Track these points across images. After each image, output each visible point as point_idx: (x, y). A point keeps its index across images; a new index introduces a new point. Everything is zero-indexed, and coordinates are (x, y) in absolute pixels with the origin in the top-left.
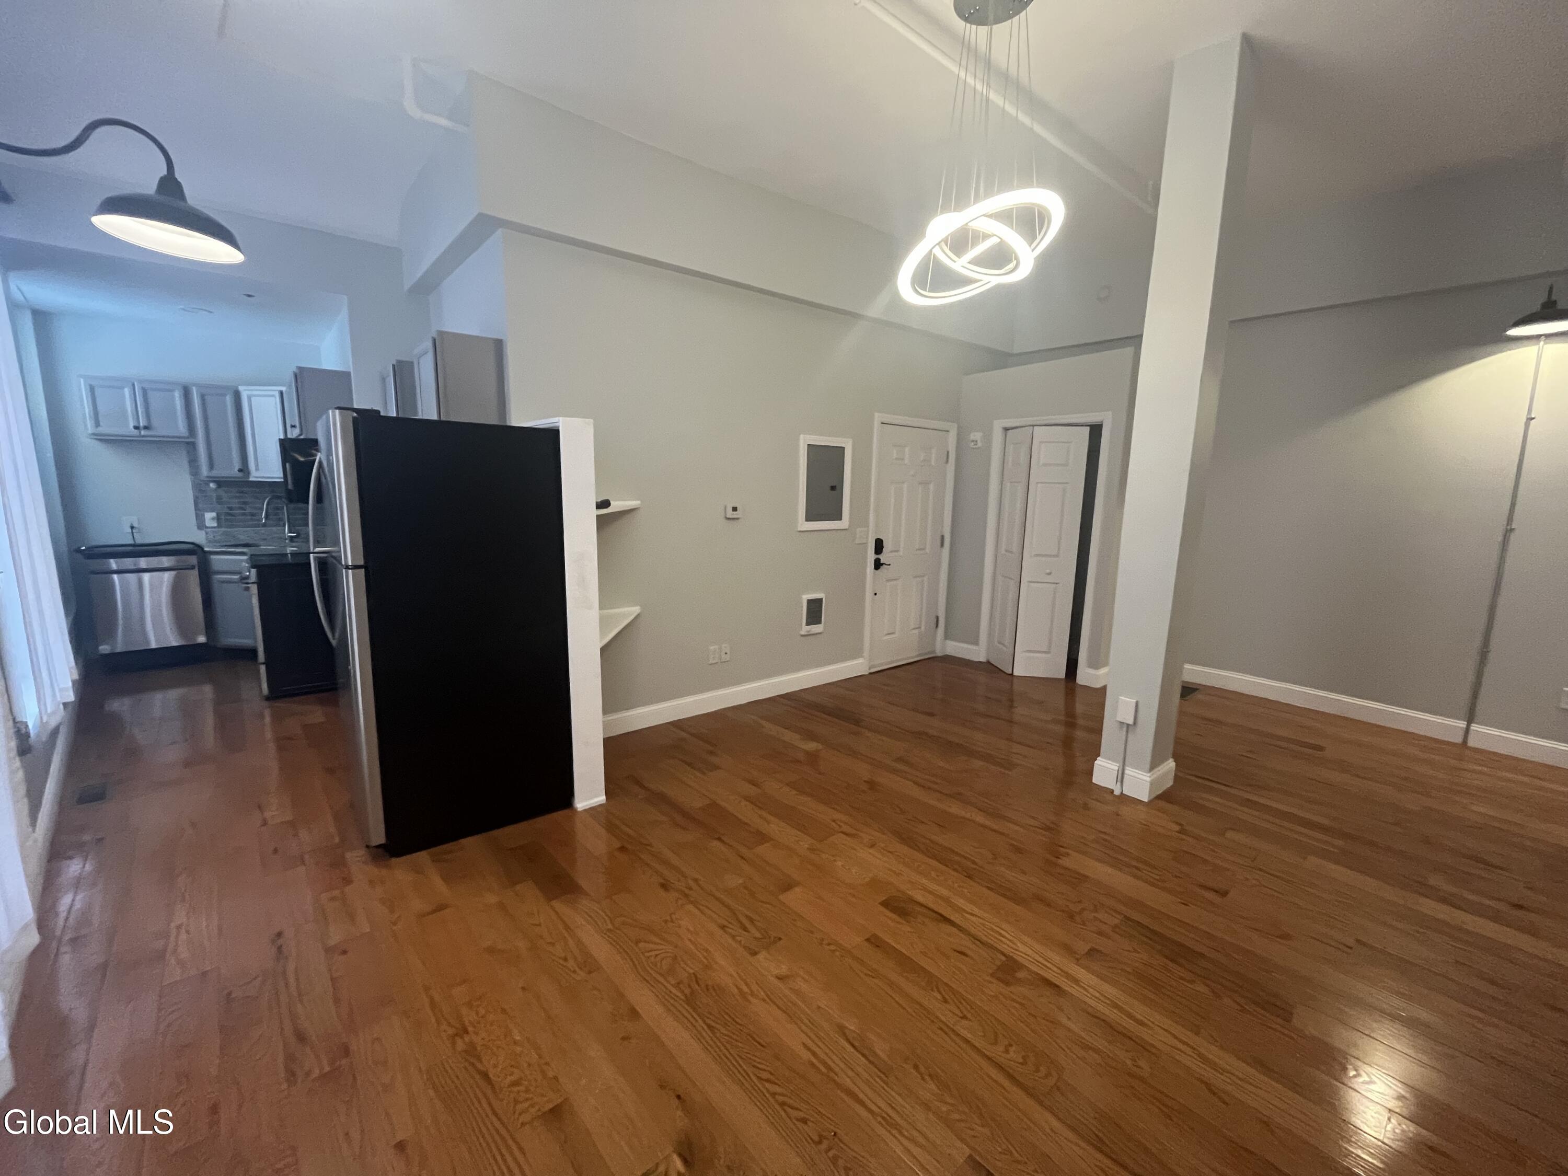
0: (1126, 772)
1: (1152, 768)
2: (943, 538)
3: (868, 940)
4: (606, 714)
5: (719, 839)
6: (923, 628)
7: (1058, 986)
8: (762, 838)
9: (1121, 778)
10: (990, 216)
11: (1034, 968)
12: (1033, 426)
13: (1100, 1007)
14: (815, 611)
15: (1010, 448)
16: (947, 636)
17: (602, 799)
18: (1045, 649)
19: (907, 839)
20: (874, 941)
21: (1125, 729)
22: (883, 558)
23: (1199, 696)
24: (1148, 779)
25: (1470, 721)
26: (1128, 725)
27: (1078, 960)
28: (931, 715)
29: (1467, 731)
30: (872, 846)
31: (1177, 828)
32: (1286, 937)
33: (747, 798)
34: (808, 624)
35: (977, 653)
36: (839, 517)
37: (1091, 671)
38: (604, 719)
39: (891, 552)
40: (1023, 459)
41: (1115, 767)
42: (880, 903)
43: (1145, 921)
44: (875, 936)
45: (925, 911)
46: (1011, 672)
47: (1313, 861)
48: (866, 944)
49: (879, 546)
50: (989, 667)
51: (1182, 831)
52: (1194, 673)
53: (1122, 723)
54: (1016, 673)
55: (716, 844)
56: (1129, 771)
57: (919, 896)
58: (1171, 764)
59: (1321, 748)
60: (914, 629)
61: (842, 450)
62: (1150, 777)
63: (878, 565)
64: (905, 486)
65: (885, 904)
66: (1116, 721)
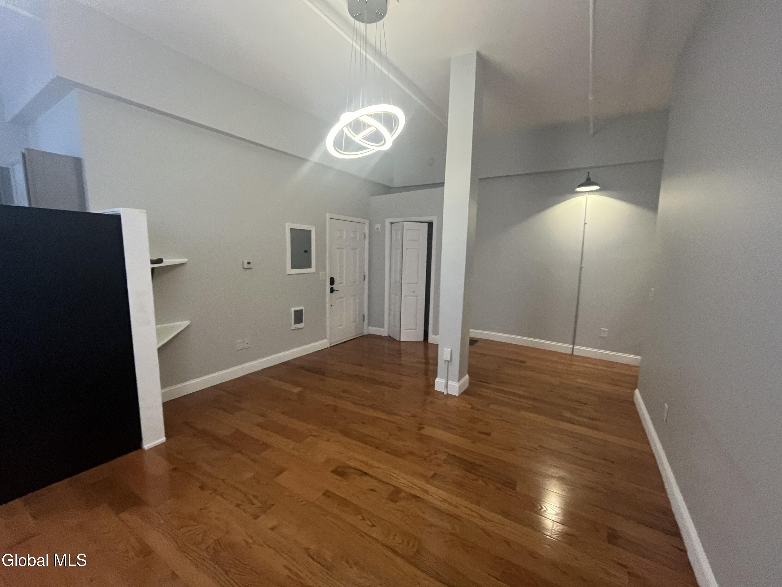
0: (449, 383)
1: (459, 380)
2: (364, 276)
3: (324, 494)
4: (163, 388)
5: (239, 452)
6: (357, 321)
7: (418, 497)
8: (266, 446)
9: (447, 387)
10: (370, 116)
11: (407, 490)
12: (403, 222)
13: (438, 503)
14: (299, 317)
15: (394, 232)
16: (369, 325)
17: (163, 439)
18: (414, 328)
19: (347, 434)
20: (327, 494)
21: (447, 363)
22: (335, 287)
23: (478, 344)
24: (458, 385)
25: (574, 344)
26: (448, 361)
27: (427, 481)
28: (361, 365)
29: (573, 348)
30: (328, 440)
31: (470, 406)
32: (513, 450)
33: (258, 425)
34: (295, 323)
35: (384, 332)
36: (310, 267)
37: (434, 336)
38: (163, 391)
39: (339, 284)
40: (400, 238)
41: (444, 381)
42: (332, 472)
43: (457, 454)
44: (328, 491)
45: (354, 471)
46: (399, 340)
47: (524, 413)
48: (323, 497)
49: (332, 281)
50: (390, 339)
51: (472, 408)
52: (476, 333)
53: (445, 360)
54: (401, 341)
55: (238, 455)
56: (450, 383)
57: (352, 464)
58: (467, 376)
59: (524, 362)
60: (352, 322)
61: (310, 231)
62: (458, 384)
63: (332, 291)
64: (344, 250)
65: (334, 472)
66: (443, 360)
